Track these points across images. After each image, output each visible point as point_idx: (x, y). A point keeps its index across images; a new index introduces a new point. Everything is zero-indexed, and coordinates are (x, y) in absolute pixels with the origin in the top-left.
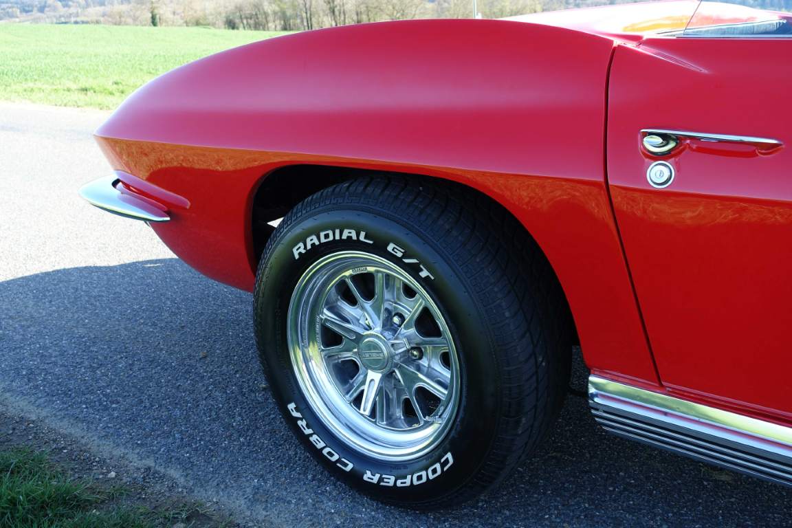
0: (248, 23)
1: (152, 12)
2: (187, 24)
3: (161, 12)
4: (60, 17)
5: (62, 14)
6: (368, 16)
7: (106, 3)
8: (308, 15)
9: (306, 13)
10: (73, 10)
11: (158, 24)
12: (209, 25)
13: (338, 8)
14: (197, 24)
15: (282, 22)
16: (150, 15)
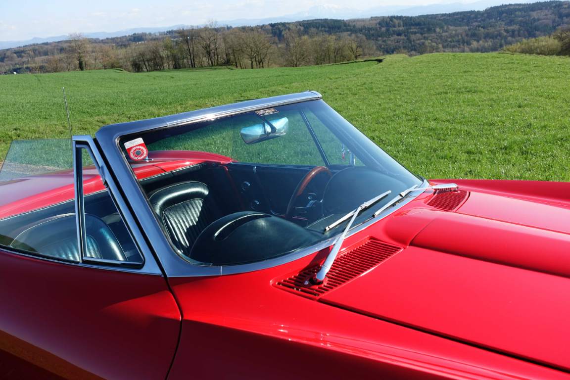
0: (149, 65)
1: (79, 60)
2: (105, 67)
3: (86, 59)
4: (16, 64)
5: (17, 62)
6: (234, 56)
7: (49, 54)
8: (192, 57)
9: (190, 56)
10: (25, 59)
11: (84, 68)
12: (121, 67)
13: (213, 51)
14: (113, 67)
15: (174, 62)
16: (78, 62)
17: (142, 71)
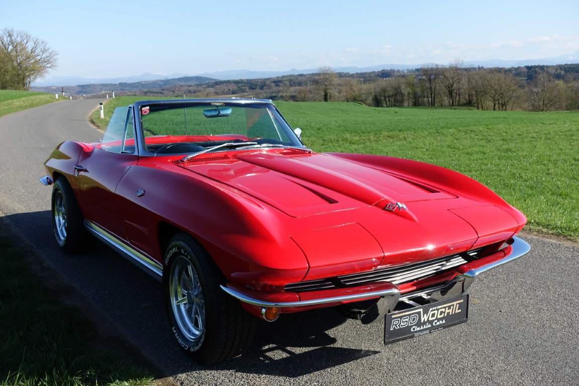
0: (389, 100)
1: (325, 92)
2: (348, 100)
3: (331, 92)
4: (273, 92)
5: (274, 91)
6: (477, 97)
7: (303, 84)
8: (433, 95)
9: (431, 94)
10: (281, 88)
11: (329, 100)
12: (361, 101)
13: (456, 91)
14: (355, 100)
15: (414, 100)
16: (324, 94)
17: (382, 106)
